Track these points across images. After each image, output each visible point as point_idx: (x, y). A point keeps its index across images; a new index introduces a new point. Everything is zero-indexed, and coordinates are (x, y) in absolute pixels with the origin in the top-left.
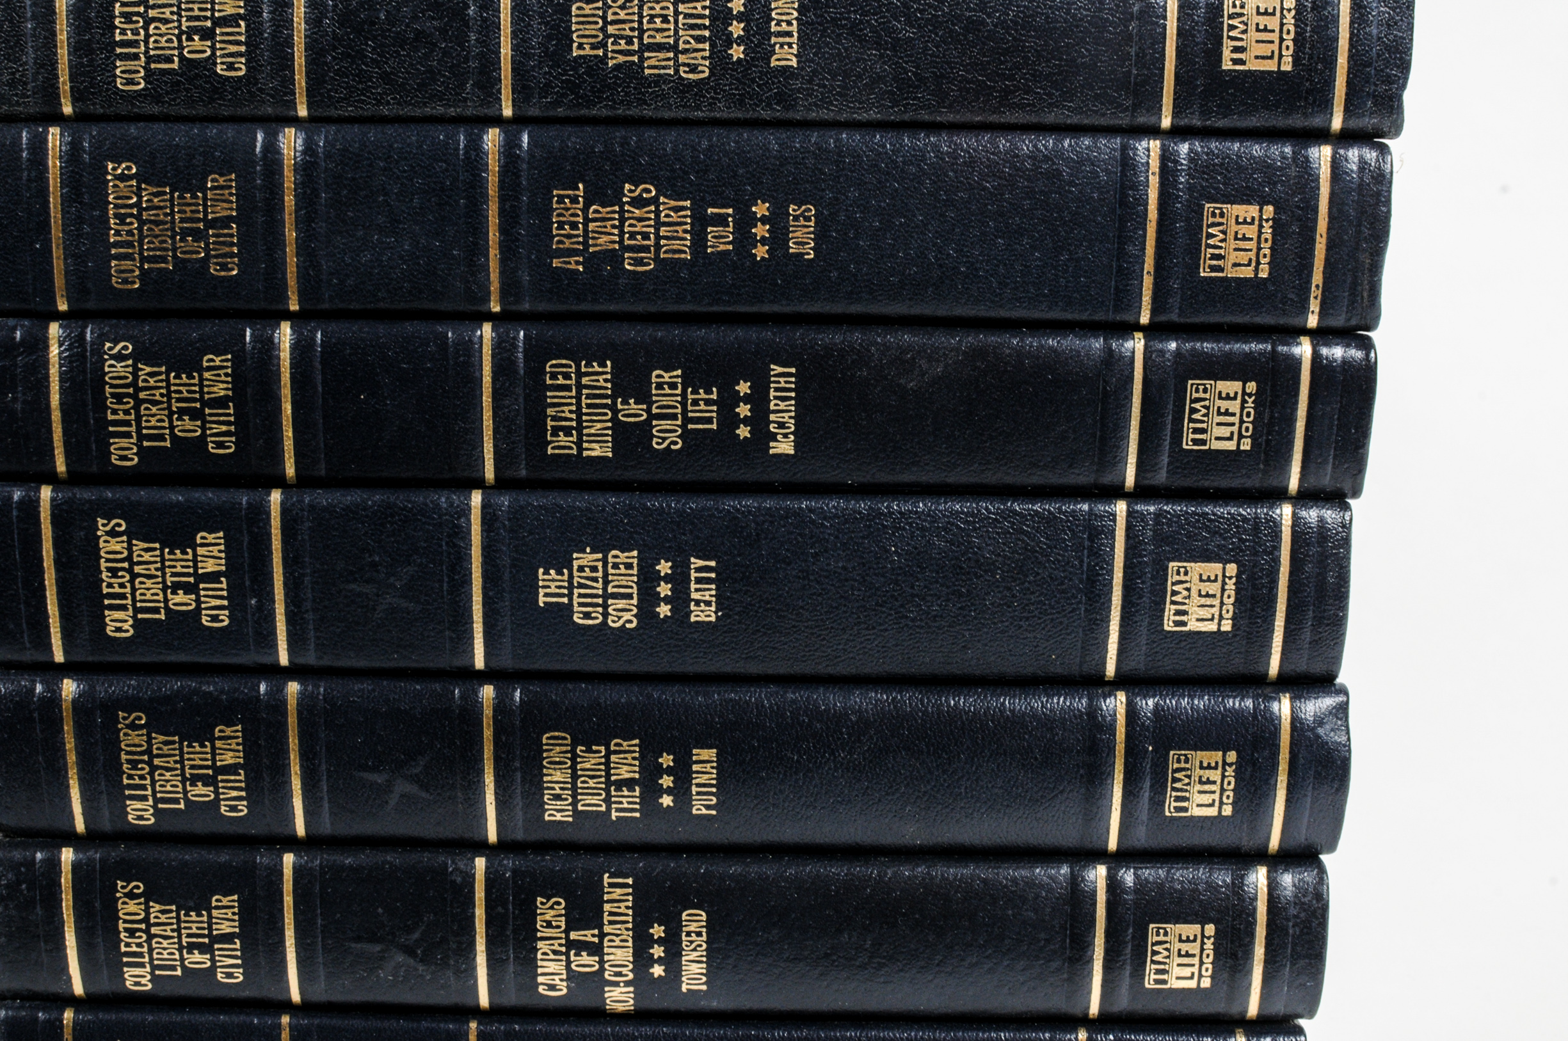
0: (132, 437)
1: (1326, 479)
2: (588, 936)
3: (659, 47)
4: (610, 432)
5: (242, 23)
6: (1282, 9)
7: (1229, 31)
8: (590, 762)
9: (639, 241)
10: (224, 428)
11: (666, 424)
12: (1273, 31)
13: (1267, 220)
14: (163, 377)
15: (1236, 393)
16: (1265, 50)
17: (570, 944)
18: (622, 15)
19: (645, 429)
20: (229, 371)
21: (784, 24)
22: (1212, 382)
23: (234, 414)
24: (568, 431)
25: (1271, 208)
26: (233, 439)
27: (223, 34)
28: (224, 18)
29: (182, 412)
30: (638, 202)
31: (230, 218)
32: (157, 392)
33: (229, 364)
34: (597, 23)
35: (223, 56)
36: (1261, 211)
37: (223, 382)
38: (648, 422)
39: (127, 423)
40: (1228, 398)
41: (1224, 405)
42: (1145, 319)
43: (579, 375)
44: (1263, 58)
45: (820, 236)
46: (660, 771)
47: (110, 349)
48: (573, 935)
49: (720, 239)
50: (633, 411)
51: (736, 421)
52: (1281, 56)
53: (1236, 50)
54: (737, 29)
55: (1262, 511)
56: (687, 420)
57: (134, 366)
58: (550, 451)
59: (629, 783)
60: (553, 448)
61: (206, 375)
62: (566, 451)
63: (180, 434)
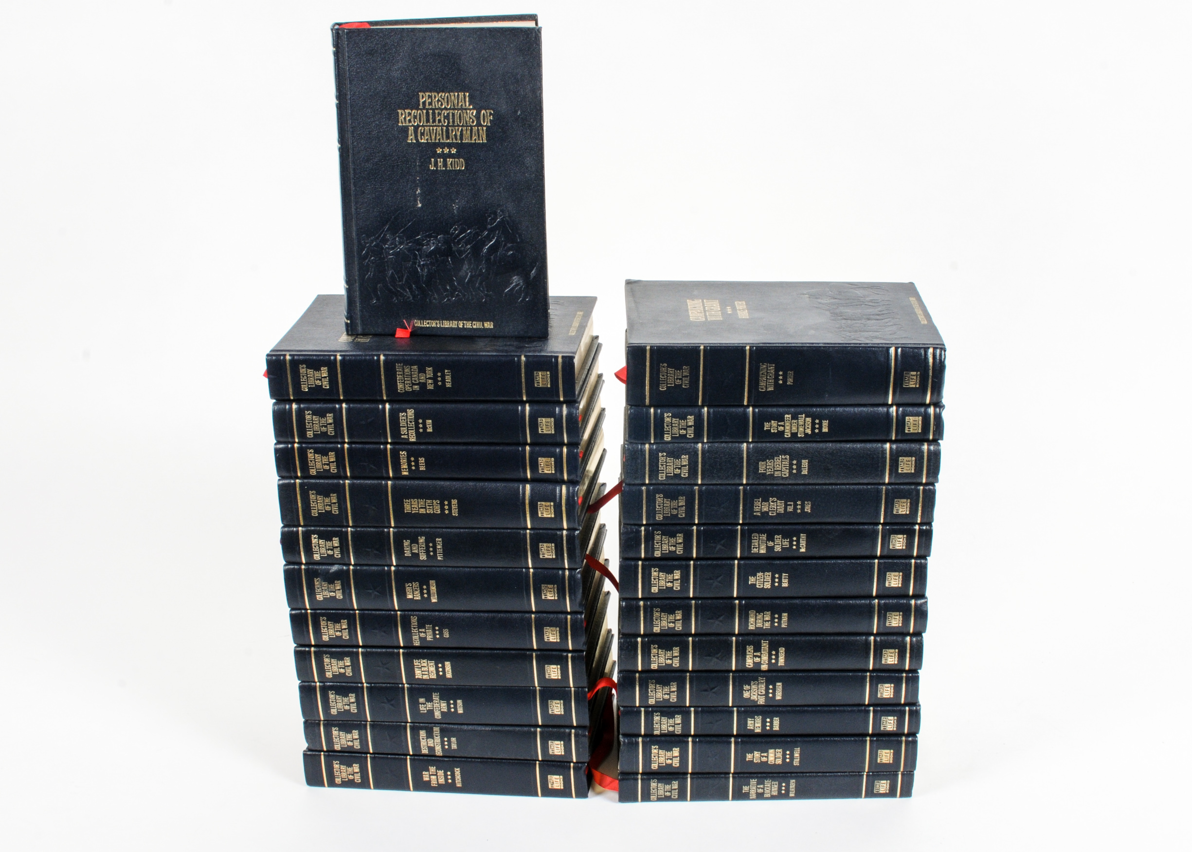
0: (660, 551)
1: (922, 553)
2: (758, 654)
3: (778, 471)
4: (765, 548)
5: (687, 466)
6: (912, 460)
7: (900, 464)
8: (760, 616)
9: (773, 509)
10: (681, 548)
11: (778, 546)
12: (910, 464)
13: (908, 502)
14: (667, 538)
15: (902, 537)
16: (908, 468)
17: (754, 656)
18: (770, 464)
19: (773, 547)
20: (682, 537)
21: (805, 466)
22: (896, 535)
23: (683, 545)
24: (756, 548)
25: (909, 500)
26: (682, 550)
27: (683, 468)
28: (683, 465)
29: (671, 545)
30: (773, 502)
31: (683, 505)
32: (666, 541)
33: (682, 535)
34: (764, 466)
35: (683, 473)
36: (907, 500)
37: (681, 539)
38: (774, 546)
39: (659, 548)
40: (900, 538)
41: (899, 540)
42: (882, 521)
43: (759, 537)
44: (907, 470)
45: (812, 508)
46: (775, 618)
47: (656, 533)
48: (755, 654)
49: (790, 509)
50: (771, 544)
51: (793, 545)
52: (911, 469)
53: (902, 468)
54: (794, 467)
55: (907, 561)
56: (782, 545)
57: (661, 536)
59: (768, 621)
60: (753, 551)
61: (677, 538)
62: (756, 552)
63: (670, 550)
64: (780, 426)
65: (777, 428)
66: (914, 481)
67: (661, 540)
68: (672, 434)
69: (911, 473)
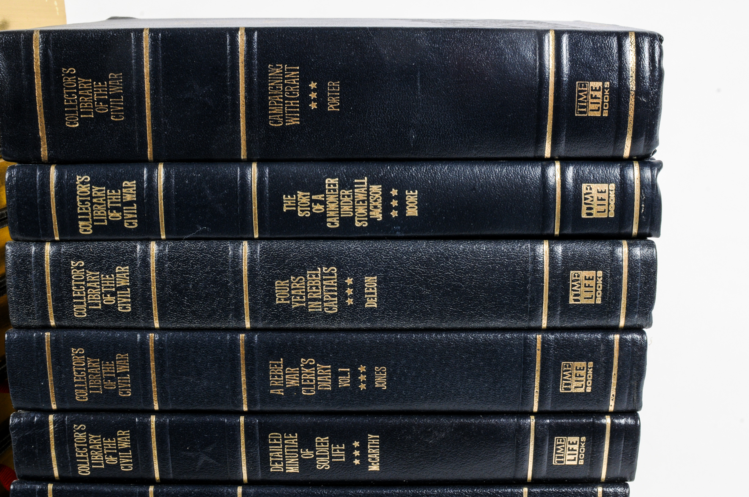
0: (87, 464)
1: (618, 473)
3: (315, 300)
4: (298, 463)
5: (129, 289)
6: (596, 277)
7: (572, 287)
9: (308, 382)
10: (128, 460)
11: (322, 459)
12: (592, 287)
13: (590, 368)
14: (100, 439)
15: (577, 442)
16: (588, 295)
18: (298, 286)
19: (313, 461)
20: (129, 437)
21: (371, 289)
22: (566, 438)
23: (132, 455)
24: (279, 462)
25: (592, 363)
26: (132, 465)
27: (120, 294)
28: (120, 287)
29: (109, 454)
30: (308, 366)
31: (127, 372)
32: (98, 446)
33: (129, 434)
34: (287, 289)
35: (121, 303)
36: (587, 364)
37: (126, 442)
38: (314, 458)
39: (85, 458)
40: (573, 444)
41: (571, 447)
42: (535, 409)
43: (284, 439)
44: (588, 298)
45: (389, 380)
47: (76, 427)
49: (344, 382)
50: (308, 454)
51: (354, 458)
52: (596, 297)
53: (576, 295)
54: (349, 291)
55: (588, 490)
56: (331, 457)
57: (87, 435)
58: (271, 470)
60: (273, 469)
61: (119, 439)
62: (279, 470)
63: (108, 463)
64: (316, 202)
65: (310, 206)
66: (602, 323)
67: (87, 442)
68: (94, 221)
69: (596, 305)
